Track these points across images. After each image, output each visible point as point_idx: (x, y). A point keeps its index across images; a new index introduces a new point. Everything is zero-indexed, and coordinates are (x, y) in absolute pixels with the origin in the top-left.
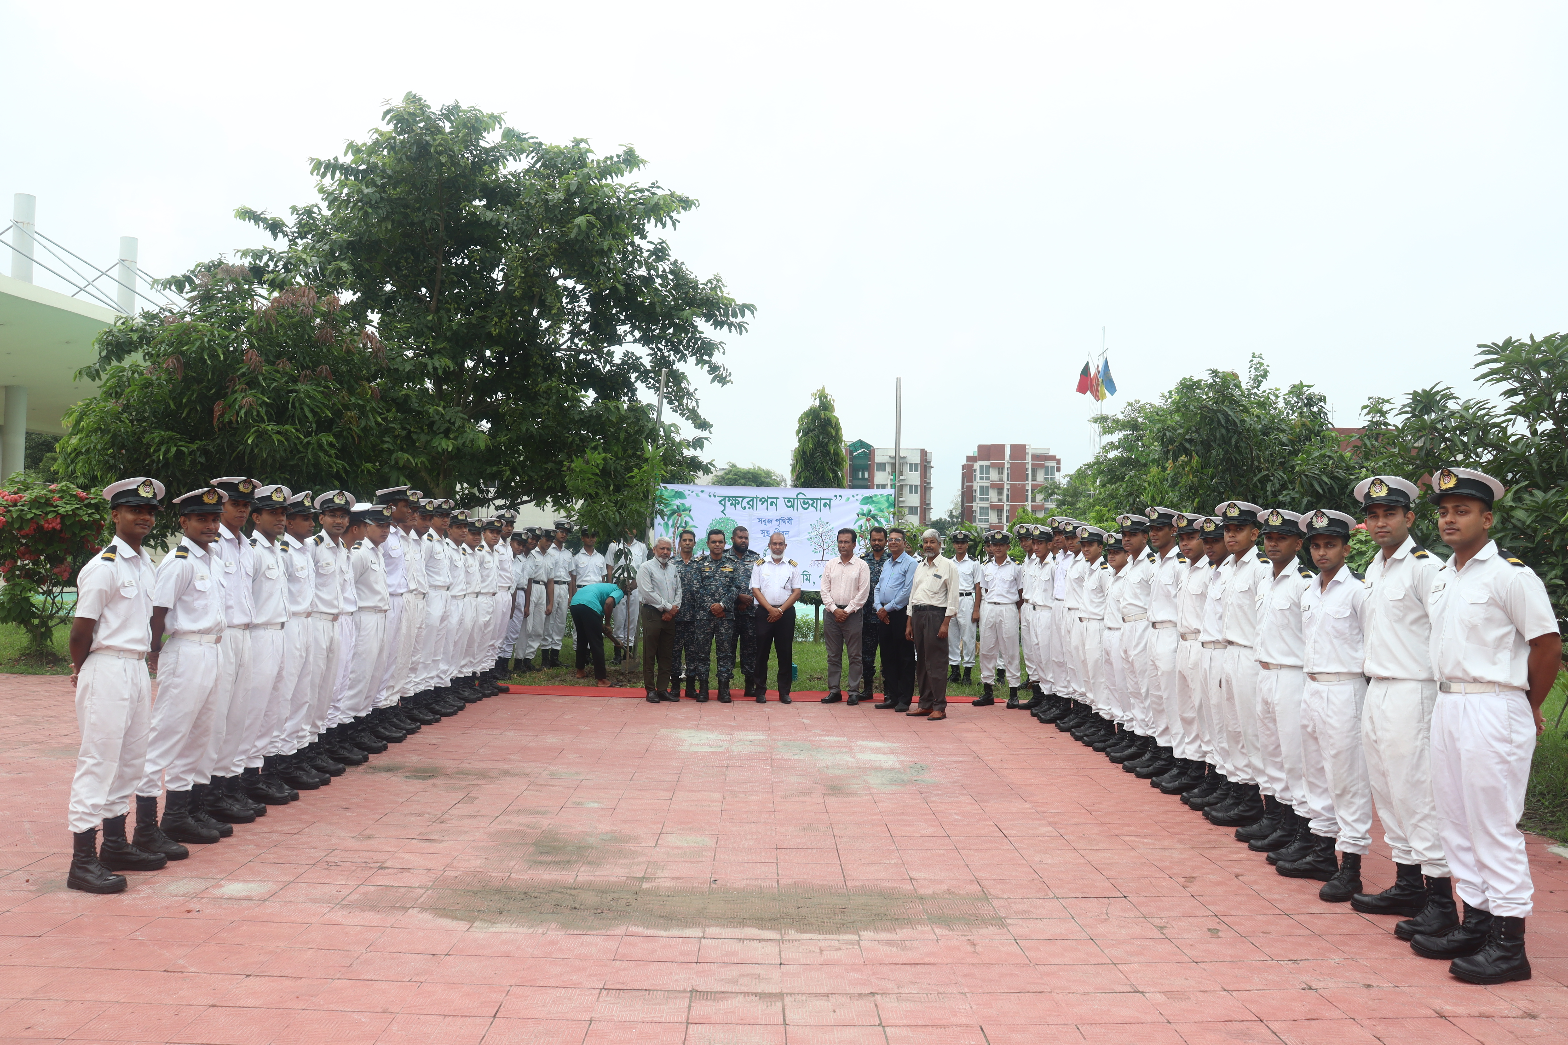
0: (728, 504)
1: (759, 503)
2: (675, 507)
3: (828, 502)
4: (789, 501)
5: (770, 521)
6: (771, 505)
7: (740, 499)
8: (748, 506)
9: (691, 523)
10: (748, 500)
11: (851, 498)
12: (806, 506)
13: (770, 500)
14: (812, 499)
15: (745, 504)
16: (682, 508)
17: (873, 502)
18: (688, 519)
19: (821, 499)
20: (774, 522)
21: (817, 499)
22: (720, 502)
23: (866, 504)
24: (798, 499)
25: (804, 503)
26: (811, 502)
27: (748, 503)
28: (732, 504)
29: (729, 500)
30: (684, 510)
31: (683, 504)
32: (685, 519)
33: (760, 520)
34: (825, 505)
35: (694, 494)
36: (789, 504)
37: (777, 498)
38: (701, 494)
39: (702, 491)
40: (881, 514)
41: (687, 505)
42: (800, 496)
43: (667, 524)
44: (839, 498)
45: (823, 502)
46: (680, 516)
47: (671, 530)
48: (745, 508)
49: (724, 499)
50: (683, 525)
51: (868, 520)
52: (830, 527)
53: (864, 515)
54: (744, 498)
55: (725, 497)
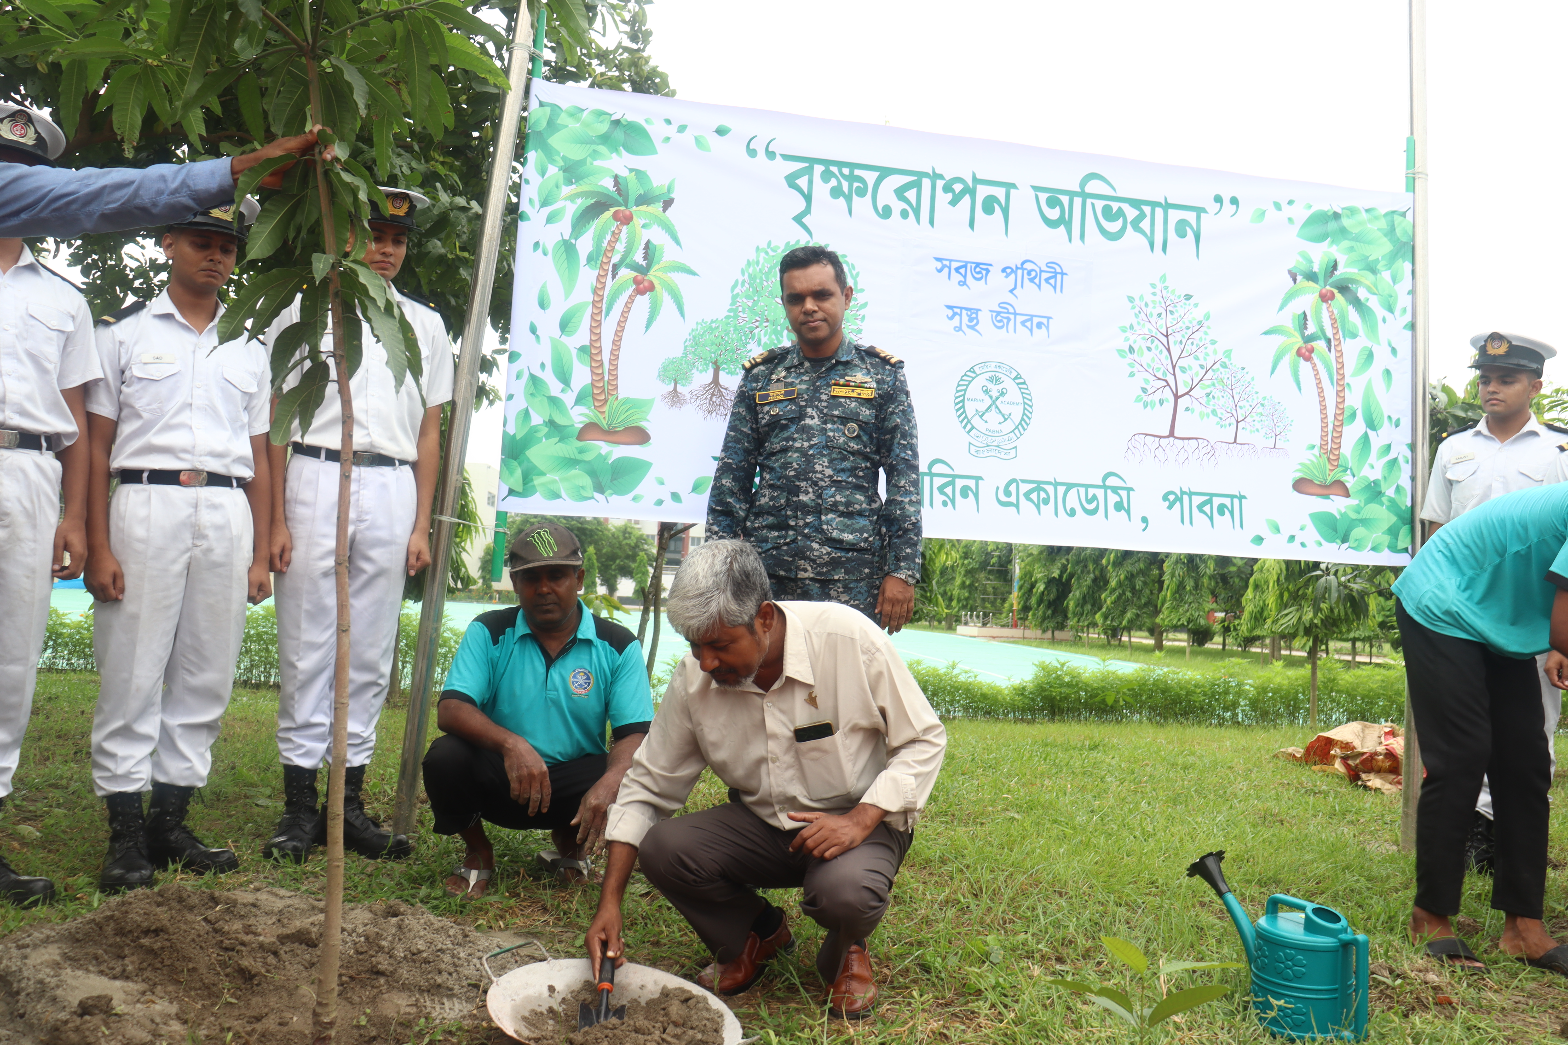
0: (821, 190)
1: (943, 198)
2: (608, 184)
3: (1191, 216)
4: (1053, 202)
5: (981, 270)
6: (988, 209)
7: (870, 177)
8: (897, 206)
9: (668, 253)
10: (896, 181)
11: (1272, 211)
12: (1113, 227)
13: (983, 191)
14: (1136, 203)
15: (887, 194)
16: (634, 189)
17: (1343, 232)
18: (657, 236)
19: (1167, 206)
20: (996, 277)
21: (1154, 204)
22: (791, 180)
23: (1321, 238)
24: (1084, 196)
25: (1108, 213)
26: (1131, 213)
27: (900, 193)
28: (836, 192)
29: (826, 176)
30: (644, 200)
31: (639, 174)
32: (644, 236)
33: (944, 264)
34: (1181, 228)
35: (688, 136)
36: (1053, 214)
37: (1009, 186)
38: (714, 140)
39: (721, 132)
40: (1367, 278)
41: (658, 182)
42: (1093, 187)
43: (568, 248)
44: (1229, 208)
45: (1175, 216)
46: (627, 220)
47: (588, 276)
48: (886, 213)
49: (809, 171)
50: (638, 257)
51: (1326, 298)
52: (1197, 314)
53: (1311, 277)
54: (885, 172)
55: (813, 161)
